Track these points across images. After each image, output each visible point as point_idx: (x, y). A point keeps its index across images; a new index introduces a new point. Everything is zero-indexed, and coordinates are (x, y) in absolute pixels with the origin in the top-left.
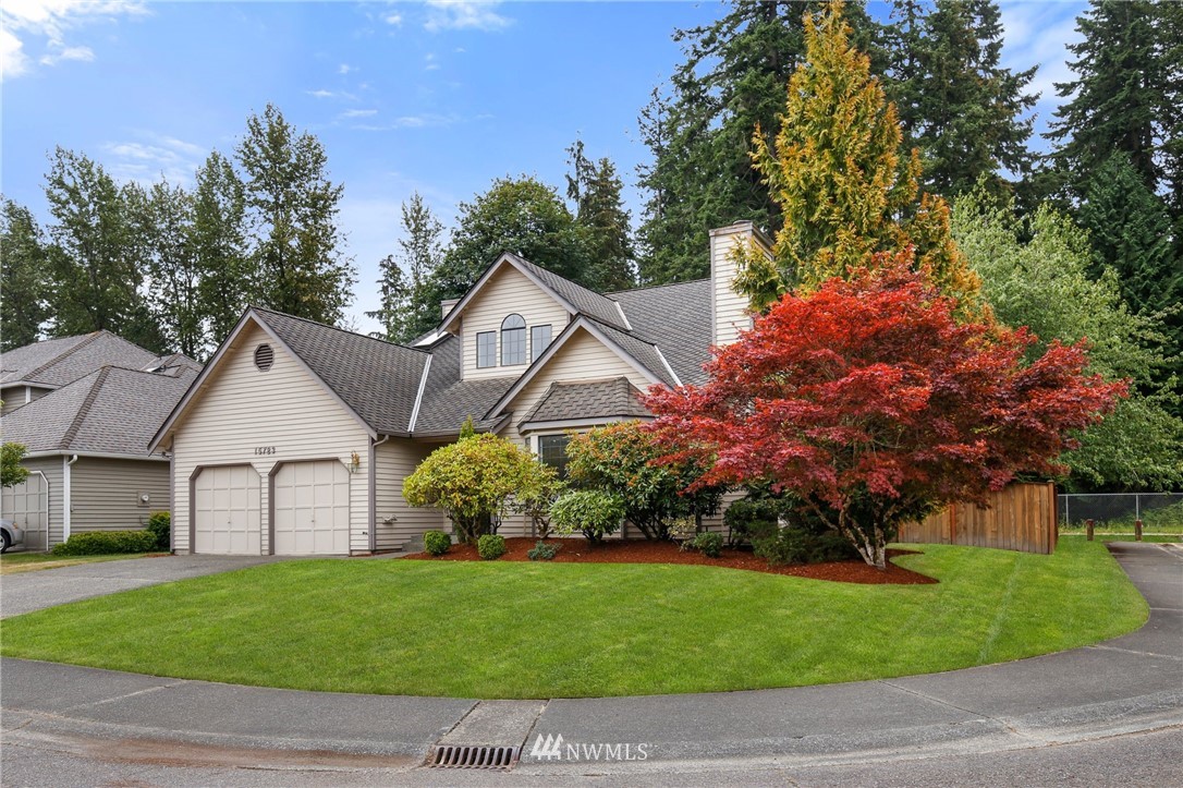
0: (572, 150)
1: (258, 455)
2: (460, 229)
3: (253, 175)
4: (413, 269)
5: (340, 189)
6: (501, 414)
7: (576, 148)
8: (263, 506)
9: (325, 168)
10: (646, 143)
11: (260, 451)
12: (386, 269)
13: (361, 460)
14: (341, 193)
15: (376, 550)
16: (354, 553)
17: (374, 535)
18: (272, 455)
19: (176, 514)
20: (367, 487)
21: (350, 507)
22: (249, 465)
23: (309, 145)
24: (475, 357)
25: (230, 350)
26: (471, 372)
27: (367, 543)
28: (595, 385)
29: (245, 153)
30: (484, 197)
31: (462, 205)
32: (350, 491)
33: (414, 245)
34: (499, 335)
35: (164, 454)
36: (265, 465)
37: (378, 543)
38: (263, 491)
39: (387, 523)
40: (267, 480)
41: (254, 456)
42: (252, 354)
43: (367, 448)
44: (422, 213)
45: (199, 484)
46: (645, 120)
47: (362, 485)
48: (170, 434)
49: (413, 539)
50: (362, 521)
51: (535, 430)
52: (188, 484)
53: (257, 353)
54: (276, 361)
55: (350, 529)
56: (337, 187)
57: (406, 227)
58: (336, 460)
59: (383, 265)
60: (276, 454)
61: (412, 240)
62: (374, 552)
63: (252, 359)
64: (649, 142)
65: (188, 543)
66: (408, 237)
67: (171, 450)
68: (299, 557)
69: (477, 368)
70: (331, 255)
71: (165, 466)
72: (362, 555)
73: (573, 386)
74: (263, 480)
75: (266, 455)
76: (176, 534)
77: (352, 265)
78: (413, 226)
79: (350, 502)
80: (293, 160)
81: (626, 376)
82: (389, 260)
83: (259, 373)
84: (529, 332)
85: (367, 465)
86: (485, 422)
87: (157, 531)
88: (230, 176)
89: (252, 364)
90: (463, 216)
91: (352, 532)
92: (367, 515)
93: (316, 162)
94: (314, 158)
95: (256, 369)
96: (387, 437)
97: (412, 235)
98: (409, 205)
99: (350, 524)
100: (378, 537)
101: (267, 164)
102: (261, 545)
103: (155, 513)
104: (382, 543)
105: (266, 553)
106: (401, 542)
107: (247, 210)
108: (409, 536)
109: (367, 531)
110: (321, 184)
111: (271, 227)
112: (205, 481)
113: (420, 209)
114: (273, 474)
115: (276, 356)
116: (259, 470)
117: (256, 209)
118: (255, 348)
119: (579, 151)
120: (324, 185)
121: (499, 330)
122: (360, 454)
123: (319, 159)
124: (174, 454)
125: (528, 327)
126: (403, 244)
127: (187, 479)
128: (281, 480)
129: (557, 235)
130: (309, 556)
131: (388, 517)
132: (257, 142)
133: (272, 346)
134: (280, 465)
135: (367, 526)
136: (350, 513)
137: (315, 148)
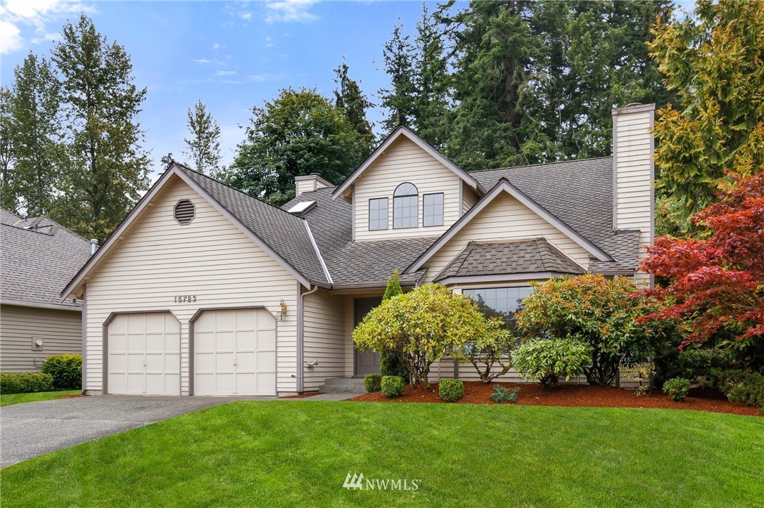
0: (339, 71)
1: (178, 303)
2: (253, 128)
3: (67, 76)
4: (197, 163)
5: (144, 92)
6: (420, 269)
7: (342, 70)
8: (183, 351)
9: (130, 74)
10: (388, 72)
11: (180, 300)
12: (167, 164)
13: (288, 308)
14: (144, 95)
15: (304, 392)
16: (280, 395)
17: (301, 380)
18: (192, 303)
19: (88, 357)
20: (295, 334)
21: (276, 352)
22: (168, 312)
23: (117, 53)
24: (367, 220)
25: (150, 204)
26: (362, 233)
27: (295, 385)
28: (516, 245)
29: (61, 57)
30: (273, 104)
31: (254, 109)
32: (277, 337)
33: (196, 145)
34: (391, 201)
35: (74, 300)
36: (185, 313)
37: (305, 385)
38: (183, 336)
39: (310, 367)
40: (187, 326)
41: (173, 304)
42: (172, 208)
43: (295, 298)
44: (205, 118)
45: (111, 329)
46: (389, 54)
47: (289, 333)
48: (83, 282)
49: (326, 381)
50: (290, 365)
51: (458, 284)
52: (101, 330)
53: (177, 208)
54: (197, 216)
55: (276, 372)
56: (141, 91)
57: (192, 128)
58: (262, 308)
59: (164, 161)
60: (196, 303)
61: (196, 140)
62: (301, 394)
63: (172, 213)
64: (391, 71)
65: (101, 384)
66: (193, 137)
67: (82, 297)
68: (219, 398)
69: (369, 230)
70: (132, 147)
71: (77, 315)
72: (290, 397)
73: (492, 245)
74: (183, 326)
75: (187, 303)
76: (88, 375)
77: (149, 157)
78: (198, 129)
79: (277, 347)
80: (103, 66)
81: (544, 236)
82: (169, 157)
83: (179, 227)
84: (421, 199)
85: (295, 313)
86: (405, 276)
87: (53, 373)
88: (47, 76)
89: (172, 218)
90: (255, 119)
91: (279, 375)
92: (295, 359)
93: (122, 69)
94: (120, 64)
95: (176, 222)
96: (316, 288)
97: (196, 136)
98: (194, 111)
99: (276, 367)
100: (305, 380)
101: (80, 67)
102: (181, 387)
103: (52, 357)
104: (309, 386)
105: (187, 394)
106: (318, 384)
107: (62, 105)
108: (323, 379)
109: (295, 374)
110: (127, 88)
111: (85, 121)
112: (119, 326)
113: (203, 115)
114: (193, 321)
115: (197, 211)
116: (178, 317)
117: (70, 105)
118: (175, 203)
119: (344, 73)
120: (129, 88)
121: (391, 197)
122: (287, 303)
123: (125, 67)
124: (86, 302)
125: (421, 195)
126: (189, 143)
127: (101, 325)
128: (201, 326)
129: (338, 137)
130: (230, 398)
131: (312, 362)
132: (72, 47)
133: (193, 201)
134: (201, 312)
135: (295, 370)
136: (277, 357)
137: (122, 56)
